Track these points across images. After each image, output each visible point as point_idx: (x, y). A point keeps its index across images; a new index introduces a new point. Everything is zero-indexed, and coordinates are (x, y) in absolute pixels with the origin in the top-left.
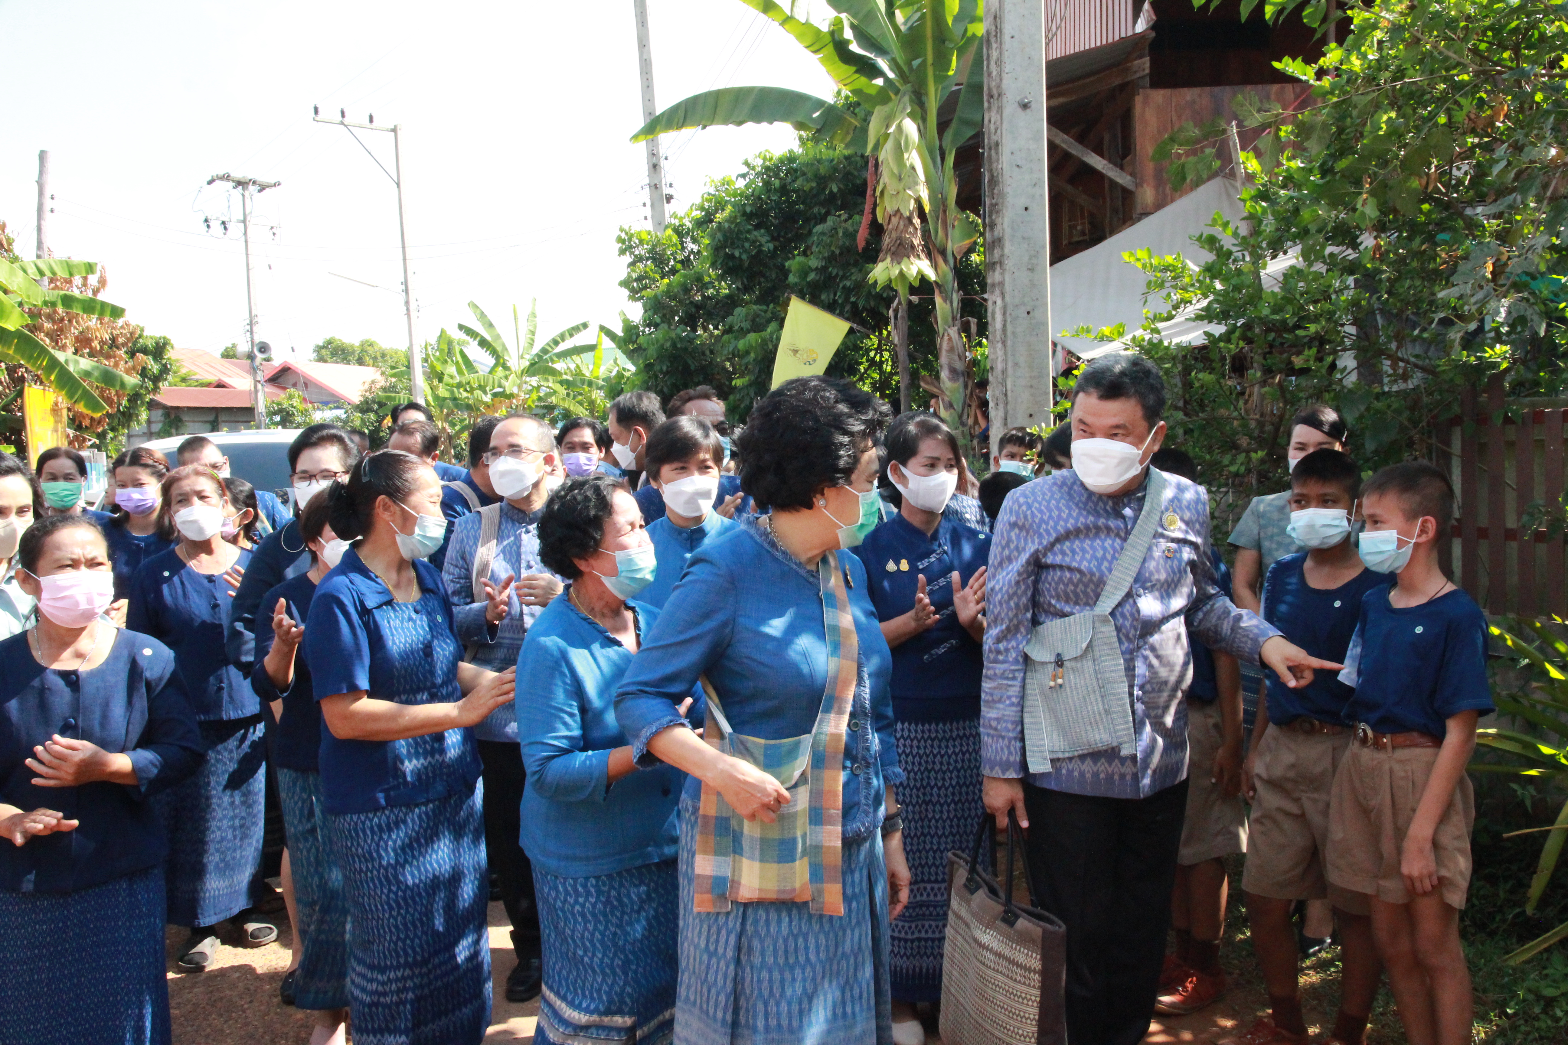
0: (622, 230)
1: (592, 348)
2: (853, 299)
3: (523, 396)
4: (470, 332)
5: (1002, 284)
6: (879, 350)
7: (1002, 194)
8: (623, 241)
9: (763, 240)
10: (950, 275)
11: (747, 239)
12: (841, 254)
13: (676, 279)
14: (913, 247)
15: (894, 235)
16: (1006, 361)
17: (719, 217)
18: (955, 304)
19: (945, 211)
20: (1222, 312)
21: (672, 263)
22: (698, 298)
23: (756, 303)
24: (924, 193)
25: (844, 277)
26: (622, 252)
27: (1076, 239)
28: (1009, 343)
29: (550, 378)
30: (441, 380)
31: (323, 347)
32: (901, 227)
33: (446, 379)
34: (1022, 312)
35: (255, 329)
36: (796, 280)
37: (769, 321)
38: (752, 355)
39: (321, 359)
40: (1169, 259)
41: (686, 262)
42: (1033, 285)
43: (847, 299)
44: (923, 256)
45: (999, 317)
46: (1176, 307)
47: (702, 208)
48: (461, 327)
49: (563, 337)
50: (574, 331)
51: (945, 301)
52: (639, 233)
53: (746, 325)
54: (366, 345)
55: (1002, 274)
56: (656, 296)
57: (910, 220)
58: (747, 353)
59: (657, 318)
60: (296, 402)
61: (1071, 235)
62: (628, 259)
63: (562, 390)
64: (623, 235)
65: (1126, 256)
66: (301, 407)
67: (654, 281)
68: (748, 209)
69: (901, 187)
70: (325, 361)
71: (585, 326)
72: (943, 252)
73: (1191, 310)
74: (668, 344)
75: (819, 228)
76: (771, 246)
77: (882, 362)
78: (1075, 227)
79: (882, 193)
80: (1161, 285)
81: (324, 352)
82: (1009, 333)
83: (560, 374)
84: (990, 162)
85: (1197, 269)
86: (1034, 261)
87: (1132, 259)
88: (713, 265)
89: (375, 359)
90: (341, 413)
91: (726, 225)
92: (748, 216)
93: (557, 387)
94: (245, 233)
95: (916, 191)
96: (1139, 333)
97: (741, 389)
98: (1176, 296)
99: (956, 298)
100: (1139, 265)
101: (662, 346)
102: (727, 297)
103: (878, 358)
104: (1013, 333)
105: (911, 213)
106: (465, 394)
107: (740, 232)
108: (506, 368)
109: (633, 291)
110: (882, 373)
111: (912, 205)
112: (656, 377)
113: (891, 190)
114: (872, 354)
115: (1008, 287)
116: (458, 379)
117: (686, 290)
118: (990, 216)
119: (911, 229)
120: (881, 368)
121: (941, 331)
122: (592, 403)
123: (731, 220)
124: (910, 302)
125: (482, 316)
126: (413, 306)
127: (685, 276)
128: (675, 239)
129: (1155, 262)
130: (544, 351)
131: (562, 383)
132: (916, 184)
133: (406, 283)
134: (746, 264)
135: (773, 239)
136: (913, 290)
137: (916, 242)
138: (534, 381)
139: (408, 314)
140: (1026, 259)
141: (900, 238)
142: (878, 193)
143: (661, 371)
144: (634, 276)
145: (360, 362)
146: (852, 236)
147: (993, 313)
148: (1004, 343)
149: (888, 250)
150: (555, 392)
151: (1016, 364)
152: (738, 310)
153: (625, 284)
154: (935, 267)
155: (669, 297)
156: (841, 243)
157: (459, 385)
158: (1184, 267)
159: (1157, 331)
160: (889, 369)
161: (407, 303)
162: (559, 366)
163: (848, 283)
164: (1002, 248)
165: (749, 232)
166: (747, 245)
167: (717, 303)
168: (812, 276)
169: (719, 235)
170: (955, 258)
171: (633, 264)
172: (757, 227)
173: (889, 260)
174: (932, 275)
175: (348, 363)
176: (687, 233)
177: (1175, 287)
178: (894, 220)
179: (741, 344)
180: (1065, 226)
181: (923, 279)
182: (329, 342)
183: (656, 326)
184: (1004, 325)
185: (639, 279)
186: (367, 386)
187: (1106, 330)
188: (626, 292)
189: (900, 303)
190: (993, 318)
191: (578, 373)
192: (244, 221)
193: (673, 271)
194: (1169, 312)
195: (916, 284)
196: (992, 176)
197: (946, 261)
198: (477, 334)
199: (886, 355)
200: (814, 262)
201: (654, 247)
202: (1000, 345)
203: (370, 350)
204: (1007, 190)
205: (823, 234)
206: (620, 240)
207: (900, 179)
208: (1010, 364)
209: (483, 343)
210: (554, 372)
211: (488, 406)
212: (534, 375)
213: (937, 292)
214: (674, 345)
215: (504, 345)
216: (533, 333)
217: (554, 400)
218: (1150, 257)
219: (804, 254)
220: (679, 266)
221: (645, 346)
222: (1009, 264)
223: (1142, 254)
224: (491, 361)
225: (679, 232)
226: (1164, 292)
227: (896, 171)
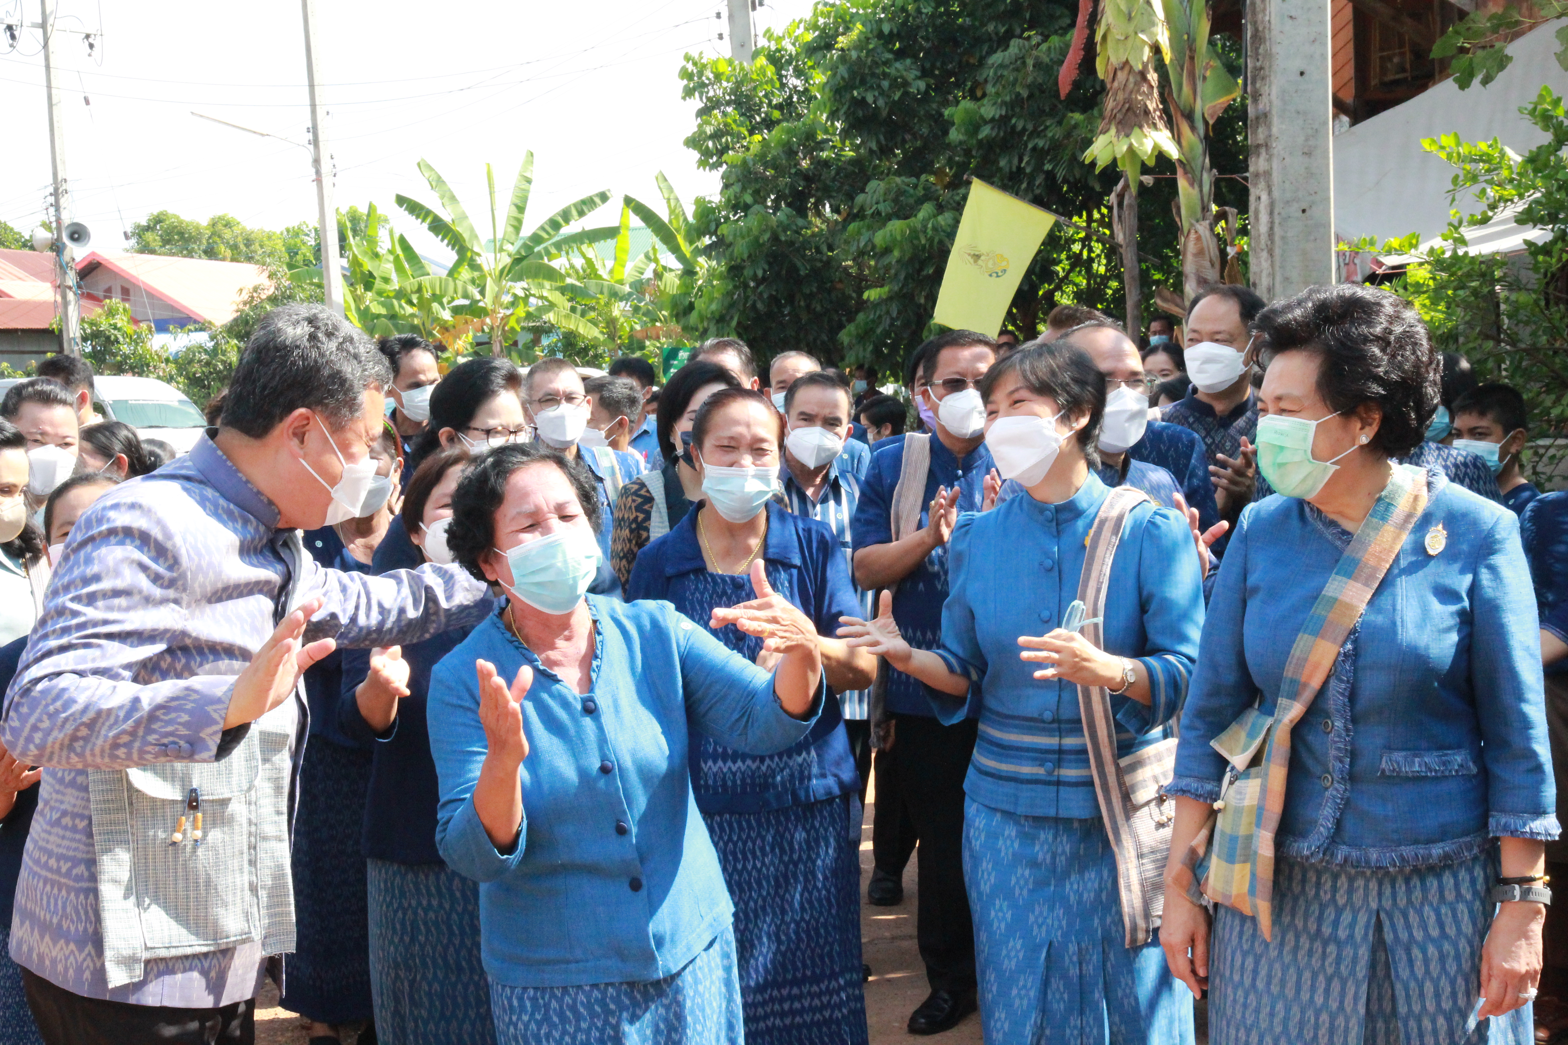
0: (687, 58)
1: (611, 233)
2: (1048, 167)
3: (502, 312)
4: (415, 208)
5: (1268, 174)
6: (1086, 242)
7: (1269, 55)
8: (690, 77)
9: (911, 75)
10: (1199, 148)
11: (885, 75)
12: (1031, 96)
13: (776, 134)
14: (1147, 112)
15: (1121, 96)
16: (1272, 275)
17: (842, 41)
18: (1206, 189)
19: (1192, 58)
20: (1549, 214)
21: (765, 109)
22: (805, 164)
23: (898, 173)
24: (1163, 37)
25: (1035, 133)
26: (688, 93)
27: (1390, 77)
28: (1277, 252)
29: (547, 284)
30: (368, 286)
31: (148, 228)
32: (1131, 85)
33: (378, 284)
34: (1294, 210)
35: (63, 201)
36: (961, 137)
37: (920, 201)
38: (896, 253)
39: (145, 249)
40: (1483, 146)
41: (787, 106)
42: (1310, 174)
43: (1038, 168)
44: (1161, 125)
45: (1264, 218)
46: (1493, 207)
47: (815, 27)
48: (401, 200)
49: (566, 216)
50: (585, 206)
51: (1192, 185)
52: (716, 62)
53: (885, 208)
54: (220, 225)
55: (1269, 160)
56: (745, 162)
57: (1143, 75)
58: (887, 251)
59: (748, 198)
60: (121, 321)
61: (1384, 70)
62: (696, 103)
63: (563, 302)
64: (690, 67)
65: (1426, 144)
66: (130, 329)
67: (739, 137)
68: (886, 28)
69: (1131, 30)
70: (153, 252)
71: (604, 197)
72: (1189, 117)
73: (1509, 211)
74: (766, 236)
75: (997, 58)
76: (922, 85)
77: (1091, 260)
78: (1390, 59)
79: (1104, 37)
80: (1474, 178)
81: (149, 236)
82: (1277, 238)
83: (562, 277)
84: (1254, 13)
85: (1519, 159)
86: (1311, 142)
87: (1434, 148)
88: (833, 115)
89: (234, 247)
90: (202, 338)
91: (854, 54)
92: (886, 39)
93: (556, 297)
94: (46, 46)
95: (1152, 35)
96: (1437, 243)
97: (876, 305)
98: (1492, 192)
99: (1207, 179)
100: (1443, 155)
101: (757, 239)
102: (853, 162)
103: (1085, 254)
104: (1283, 238)
105: (1145, 66)
106: (409, 310)
107: (875, 63)
108: (474, 266)
109: (706, 154)
110: (1090, 274)
111: (1147, 53)
112: (746, 286)
113: (1116, 34)
114: (1076, 248)
115: (1276, 177)
116: (395, 285)
117: (790, 152)
118: (1254, 82)
119: (1145, 88)
120: (1089, 269)
121: (1186, 226)
122: (611, 323)
123: (861, 44)
124: (1141, 184)
125: (438, 183)
126: (326, 166)
127: (789, 131)
128: (770, 71)
129: (1464, 150)
130: (536, 239)
131: (563, 290)
132: (1153, 24)
133: (314, 130)
134: (884, 113)
135: (925, 73)
136: (1145, 169)
137: (1151, 106)
138: (518, 288)
139: (319, 180)
140: (1300, 140)
141: (1128, 100)
142: (1098, 38)
143: (755, 278)
144: (709, 130)
145: (210, 253)
146: (1048, 69)
147: (1257, 212)
148: (1271, 253)
149: (1113, 117)
150: (552, 306)
151: (1286, 279)
152: (873, 185)
153: (693, 142)
154: (1178, 139)
155: (766, 166)
156: (1030, 80)
157: (400, 294)
158: (1503, 154)
159: (1462, 241)
160: (1102, 270)
161: (317, 162)
162: (559, 263)
163: (1041, 143)
164: (1269, 127)
165: (886, 63)
166: (885, 84)
167: (839, 170)
168: (985, 132)
169: (842, 70)
170: (1206, 123)
171: (704, 112)
172: (900, 55)
173: (1113, 131)
174: (1173, 151)
175: (190, 254)
176: (789, 62)
177: (1491, 182)
178: (1121, 76)
179: (880, 238)
180: (1375, 57)
181: (1161, 157)
182: (158, 220)
183: (746, 208)
184: (1271, 228)
185: (716, 135)
186: (245, 296)
187: (1395, 242)
188: (695, 155)
189: (1126, 186)
190: (1257, 218)
191: (590, 272)
192: (43, 25)
193: (769, 124)
194: (1484, 213)
195: (1151, 163)
196: (1256, 30)
197: (1193, 128)
198: (428, 212)
199: (1097, 247)
200: (988, 110)
201: (739, 84)
202: (1264, 254)
203: (227, 234)
204: (1276, 49)
205: (1002, 66)
206: (685, 74)
207: (1130, 18)
208: (1278, 279)
209: (438, 227)
210: (551, 274)
211: (445, 328)
212: (520, 278)
213: (1180, 171)
214: (775, 238)
215: (472, 230)
216: (521, 209)
217: (550, 317)
218: (1459, 144)
219: (974, 98)
220: (776, 114)
221: (730, 239)
222: (1278, 147)
223: (1447, 141)
224: (450, 257)
225: (776, 60)
226: (1477, 188)
227: (1123, 7)
